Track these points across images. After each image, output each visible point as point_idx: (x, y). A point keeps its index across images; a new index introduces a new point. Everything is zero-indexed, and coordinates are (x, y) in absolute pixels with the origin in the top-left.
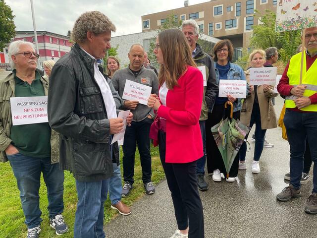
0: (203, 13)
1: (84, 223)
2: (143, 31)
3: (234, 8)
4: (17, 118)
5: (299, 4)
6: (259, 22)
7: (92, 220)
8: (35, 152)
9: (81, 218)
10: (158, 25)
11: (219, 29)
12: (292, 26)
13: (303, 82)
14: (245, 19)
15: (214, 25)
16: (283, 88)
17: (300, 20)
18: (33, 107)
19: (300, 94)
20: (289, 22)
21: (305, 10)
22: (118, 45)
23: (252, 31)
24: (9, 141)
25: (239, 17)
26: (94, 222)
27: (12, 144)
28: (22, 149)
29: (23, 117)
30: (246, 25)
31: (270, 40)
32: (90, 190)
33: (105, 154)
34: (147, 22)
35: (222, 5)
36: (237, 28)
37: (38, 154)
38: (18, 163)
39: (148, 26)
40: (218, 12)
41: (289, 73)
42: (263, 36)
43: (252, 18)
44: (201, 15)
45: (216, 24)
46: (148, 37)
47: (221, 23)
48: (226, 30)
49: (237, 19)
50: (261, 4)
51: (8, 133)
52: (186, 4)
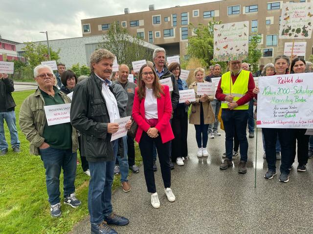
0: (143, 21)
1: (94, 193)
2: (83, 35)
3: (171, 18)
4: (50, 120)
5: (227, 45)
6: (193, 34)
7: (99, 191)
8: (63, 145)
9: (91, 189)
10: (99, 30)
11: (158, 37)
12: (224, 59)
13: (232, 92)
14: (181, 29)
15: (154, 33)
16: (220, 96)
17: (228, 55)
18: (60, 112)
19: (231, 100)
20: (222, 56)
21: (231, 49)
22: (60, 50)
23: (187, 40)
24: (43, 139)
25: (176, 27)
26: (101, 193)
27: (45, 141)
28: (52, 144)
29: (54, 119)
30: (182, 35)
31: (203, 50)
32: (96, 171)
33: (107, 144)
34: (87, 27)
35: (160, 15)
36: (174, 37)
37: (65, 146)
38: (50, 155)
39: (88, 31)
40: (157, 22)
41: (222, 86)
42: (197, 46)
43: (186, 29)
44: (141, 23)
45: (155, 32)
46: (90, 42)
47: (160, 32)
48: (165, 38)
49: (174, 29)
50: (193, 16)
51: (41, 133)
52: (126, 11)
